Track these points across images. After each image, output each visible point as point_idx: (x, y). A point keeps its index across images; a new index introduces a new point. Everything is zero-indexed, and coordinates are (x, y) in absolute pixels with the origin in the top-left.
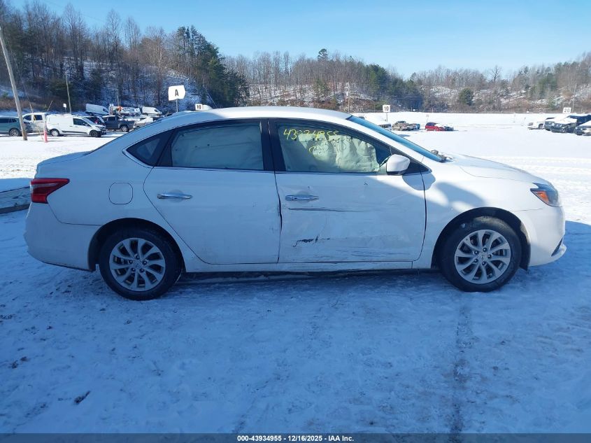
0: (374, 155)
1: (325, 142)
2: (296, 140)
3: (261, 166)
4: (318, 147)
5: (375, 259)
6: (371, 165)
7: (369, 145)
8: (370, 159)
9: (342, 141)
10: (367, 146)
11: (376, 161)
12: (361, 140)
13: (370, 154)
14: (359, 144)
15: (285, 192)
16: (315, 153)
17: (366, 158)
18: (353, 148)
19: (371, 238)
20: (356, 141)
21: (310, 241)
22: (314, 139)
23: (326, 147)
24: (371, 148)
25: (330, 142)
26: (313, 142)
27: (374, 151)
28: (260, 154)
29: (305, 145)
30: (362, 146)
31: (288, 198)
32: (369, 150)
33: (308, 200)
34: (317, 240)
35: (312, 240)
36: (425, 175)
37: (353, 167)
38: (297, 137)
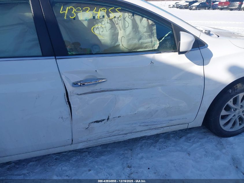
0: (155, 31)
1: (106, 19)
2: (74, 19)
3: (38, 51)
4: (99, 25)
5: (159, 126)
6: (152, 42)
7: (150, 22)
8: (151, 36)
9: (124, 19)
10: (148, 23)
11: (156, 38)
12: (143, 17)
13: (151, 31)
14: (141, 20)
15: (70, 79)
16: (96, 32)
17: (146, 34)
18: (135, 26)
19: (157, 111)
20: (137, 18)
21: (101, 121)
22: (94, 17)
23: (108, 26)
24: (152, 25)
25: (111, 20)
26: (94, 21)
27: (155, 27)
28: (36, 36)
29: (85, 23)
30: (144, 23)
31: (75, 84)
32: (150, 27)
33: (96, 84)
34: (108, 119)
35: (104, 120)
36: (203, 50)
37: (135, 44)
38: (77, 16)
